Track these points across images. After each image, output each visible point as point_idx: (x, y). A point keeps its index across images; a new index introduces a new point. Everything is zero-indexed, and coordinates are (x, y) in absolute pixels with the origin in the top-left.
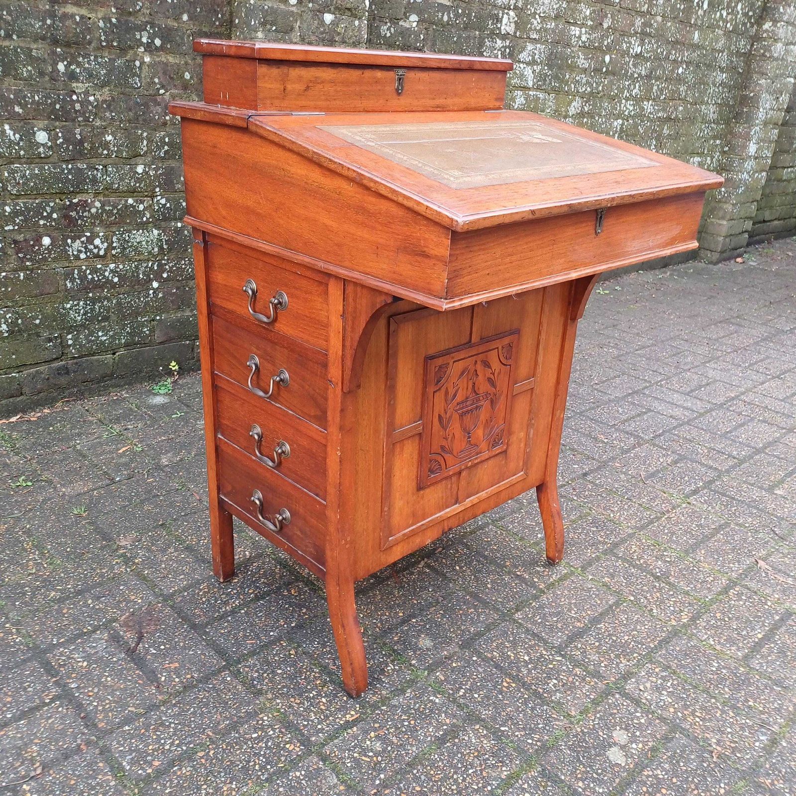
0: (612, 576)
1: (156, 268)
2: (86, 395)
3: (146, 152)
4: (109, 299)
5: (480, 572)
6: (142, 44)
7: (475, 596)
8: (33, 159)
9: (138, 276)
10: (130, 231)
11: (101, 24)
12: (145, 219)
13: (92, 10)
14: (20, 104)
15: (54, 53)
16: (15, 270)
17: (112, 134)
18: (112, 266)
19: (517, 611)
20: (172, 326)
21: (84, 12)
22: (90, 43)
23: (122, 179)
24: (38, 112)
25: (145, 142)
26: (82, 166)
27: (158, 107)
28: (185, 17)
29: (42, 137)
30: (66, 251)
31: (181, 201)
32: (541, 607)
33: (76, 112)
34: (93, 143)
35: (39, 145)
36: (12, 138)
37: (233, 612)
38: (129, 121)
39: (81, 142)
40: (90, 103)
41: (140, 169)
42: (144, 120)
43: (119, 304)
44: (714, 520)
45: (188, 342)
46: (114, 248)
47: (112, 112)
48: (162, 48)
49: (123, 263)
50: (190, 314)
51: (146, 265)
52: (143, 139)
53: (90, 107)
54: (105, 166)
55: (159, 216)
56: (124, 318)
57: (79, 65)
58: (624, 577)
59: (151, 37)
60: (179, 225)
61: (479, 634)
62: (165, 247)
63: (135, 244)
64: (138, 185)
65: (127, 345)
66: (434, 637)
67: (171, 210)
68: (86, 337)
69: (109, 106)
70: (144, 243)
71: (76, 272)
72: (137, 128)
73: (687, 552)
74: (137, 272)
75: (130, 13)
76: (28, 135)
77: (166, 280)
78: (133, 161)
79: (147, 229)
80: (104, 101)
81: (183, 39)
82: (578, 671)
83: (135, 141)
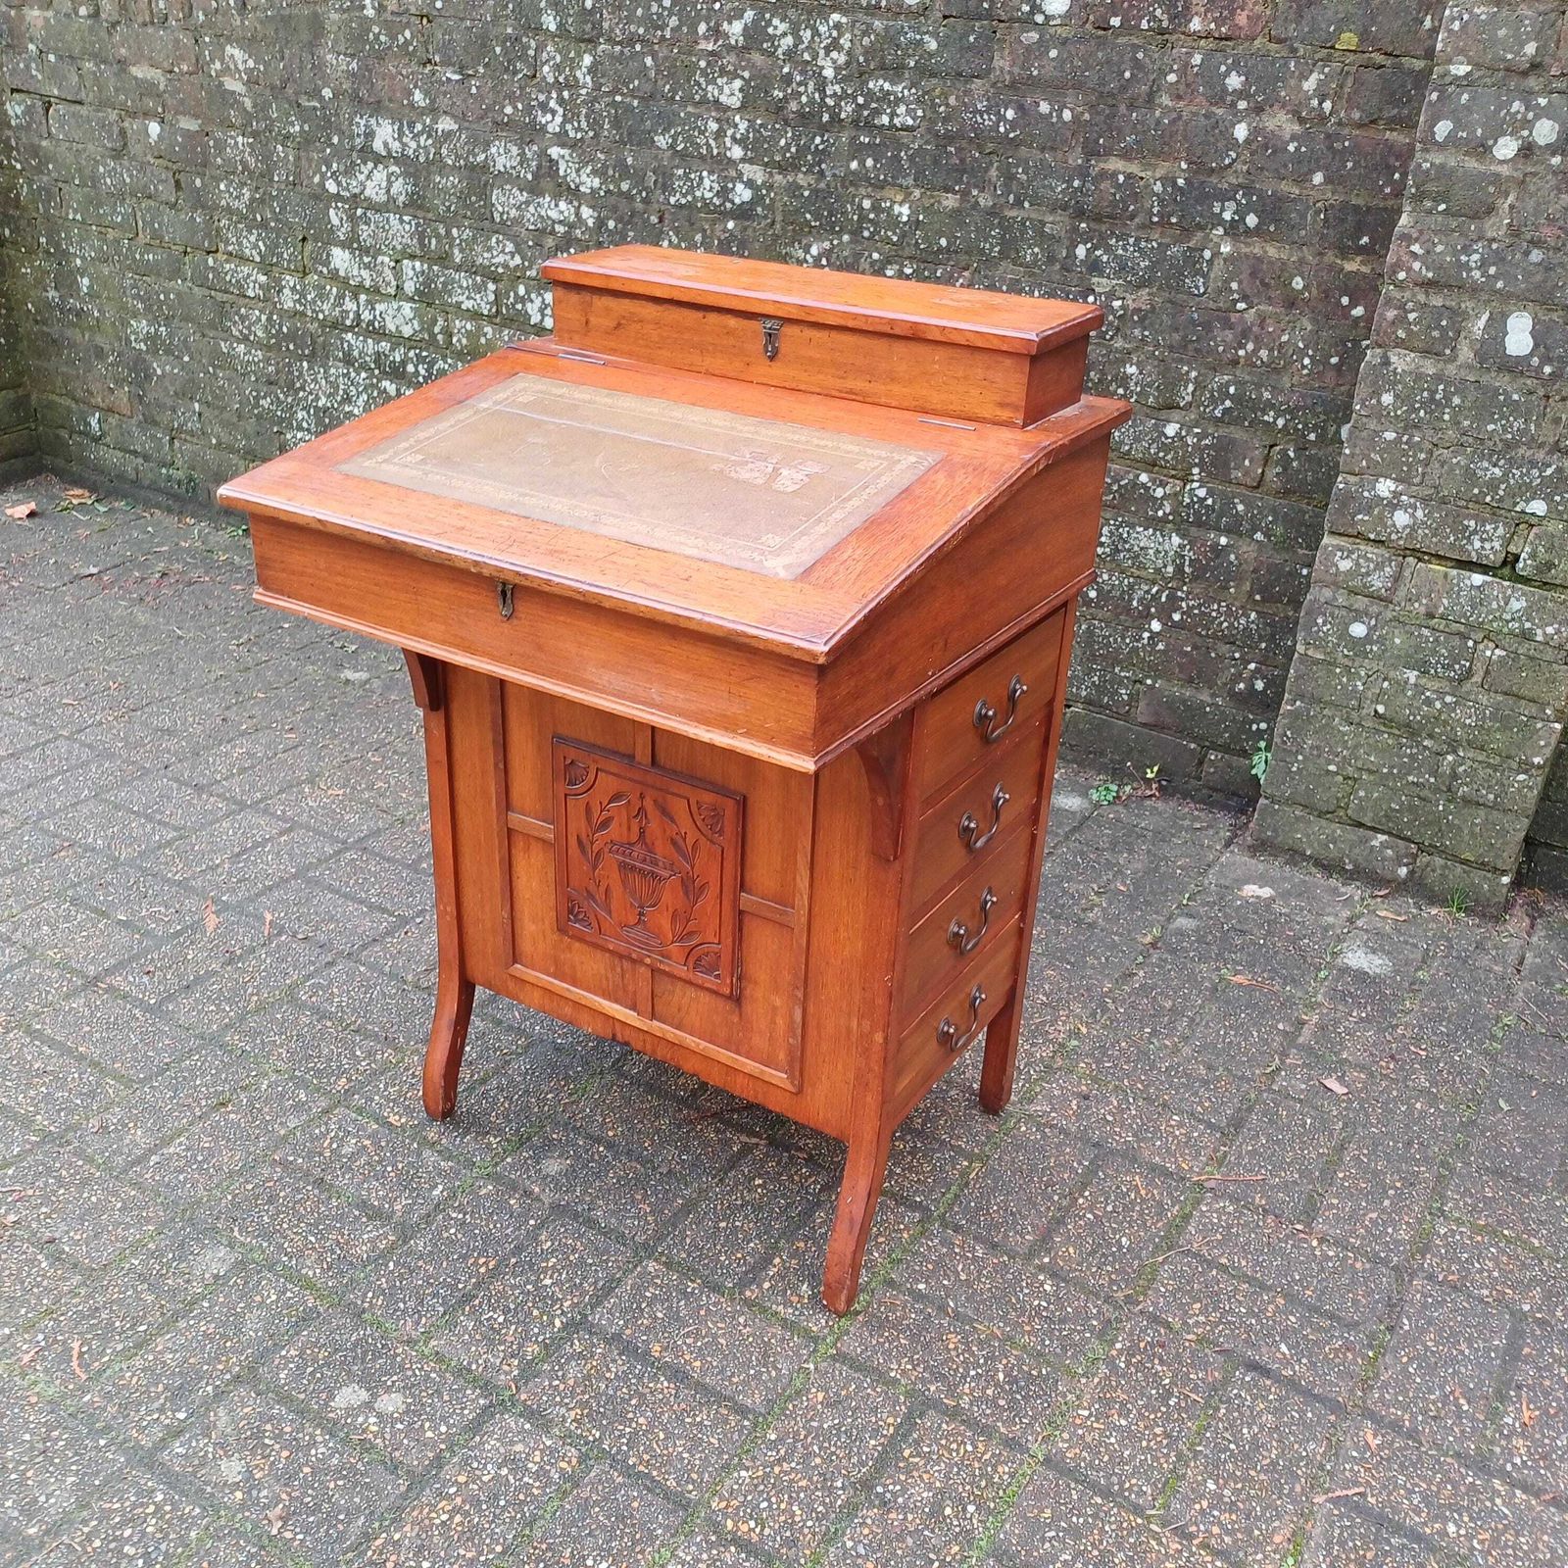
1: (1163, 599)
3: (1190, 404)
6: (1221, 222)
9: (1131, 600)
10: (1132, 526)
11: (1158, 187)
12: (1160, 513)
13: (1146, 166)
15: (1076, 229)
17: (1138, 364)
19: (666, 1264)
20: (1171, 705)
21: (1134, 168)
22: (1132, 217)
23: (1137, 440)
25: (1191, 388)
27: (1227, 332)
28: (1318, 178)
31: (1236, 500)
34: (1103, 373)
38: (1171, 348)
40: (1113, 310)
41: (1171, 430)
42: (1198, 351)
45: (1193, 746)
46: (1102, 544)
47: (1145, 329)
48: (1257, 231)
49: (1110, 572)
50: (1209, 700)
51: (1146, 588)
52: (1188, 381)
53: (1111, 318)
55: (1188, 515)
56: (1093, 658)
57: (1108, 249)
58: (840, 1425)
59: (1242, 213)
60: (1223, 541)
62: (1187, 569)
63: (1136, 548)
64: (1161, 454)
65: (1088, 702)
67: (1214, 510)
69: (1142, 320)
70: (1151, 552)
72: (1181, 361)
74: (1130, 595)
75: (1213, 170)
77: (1175, 625)
78: (1164, 414)
79: (1162, 532)
80: (1137, 311)
81: (1303, 216)
82: (533, 1349)
83: (1174, 382)
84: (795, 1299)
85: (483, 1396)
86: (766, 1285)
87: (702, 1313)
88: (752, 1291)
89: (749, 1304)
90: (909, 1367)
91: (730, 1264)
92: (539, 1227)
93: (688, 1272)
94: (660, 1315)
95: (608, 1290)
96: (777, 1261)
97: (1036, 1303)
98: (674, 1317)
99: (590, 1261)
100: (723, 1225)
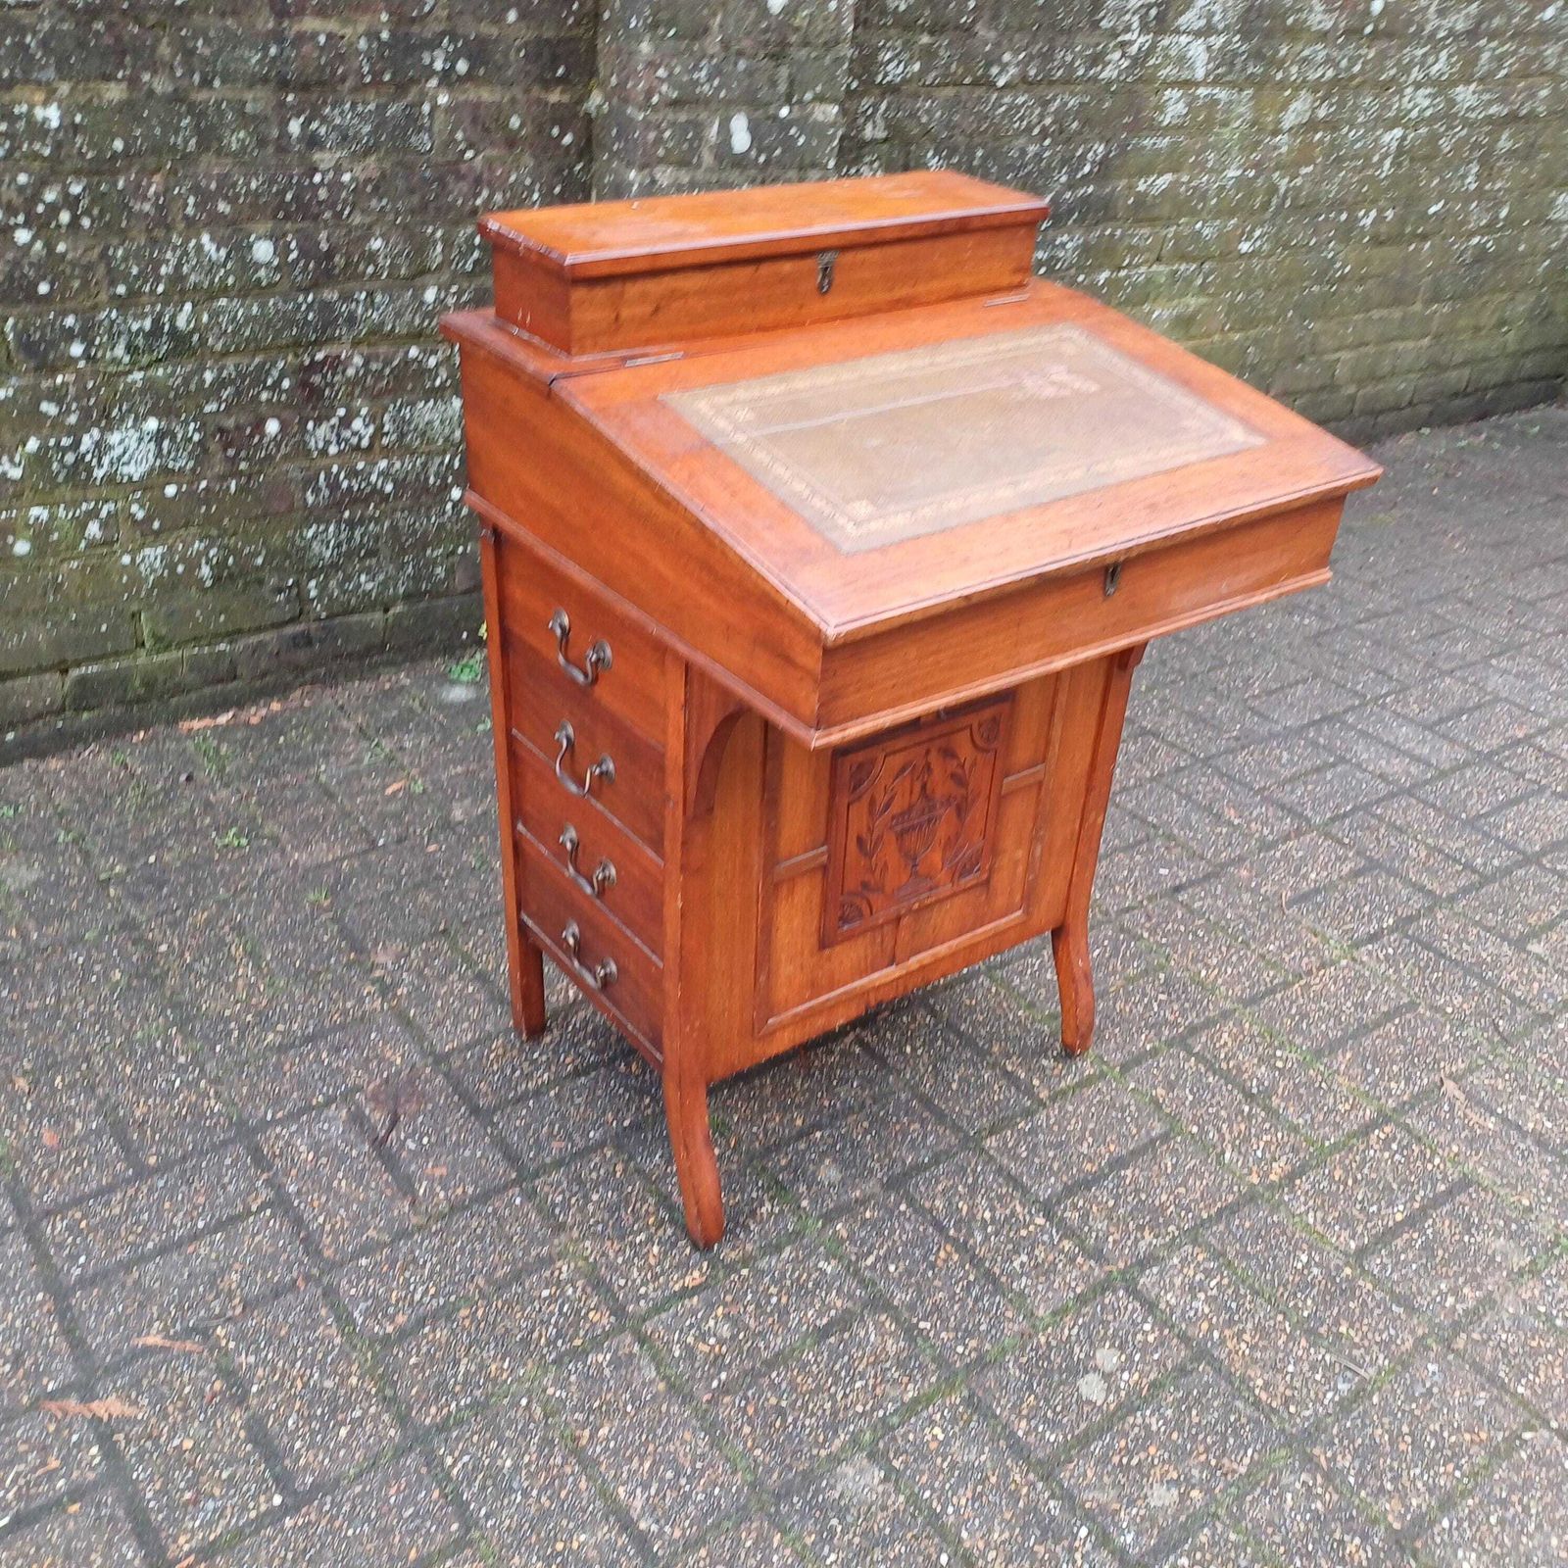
0: (1171, 1086)
1: (457, 465)
2: (341, 679)
3: (441, 265)
4: (378, 521)
5: (944, 1059)
6: (434, 73)
7: (926, 1102)
8: (250, 289)
9: (427, 479)
10: (413, 404)
11: (363, 44)
12: (438, 383)
13: (345, 22)
14: (226, 198)
15: (282, 104)
16: (223, 478)
17: (382, 237)
18: (383, 464)
19: (991, 1134)
21: (333, 25)
22: (343, 79)
23: (399, 315)
24: (254, 208)
25: (439, 248)
26: (331, 295)
27: (461, 184)
28: (512, 16)
29: (263, 251)
30: (306, 444)
32: (1033, 1131)
33: (320, 203)
34: (348, 256)
35: (258, 266)
36: (214, 257)
37: (538, 1093)
38: (413, 212)
39: (329, 255)
40: (342, 186)
41: (430, 295)
42: (438, 209)
43: (394, 528)
44: (1390, 995)
46: (386, 434)
47: (381, 199)
48: (470, 76)
49: (401, 458)
51: (439, 461)
52: (435, 242)
53: (344, 193)
54: (370, 295)
56: (403, 551)
57: (324, 120)
58: (1191, 1090)
59: (452, 59)
61: (919, 1168)
63: (421, 426)
64: (426, 323)
65: (408, 597)
66: (844, 1165)
68: (341, 585)
69: (376, 188)
70: (436, 424)
71: (322, 476)
72: (424, 223)
73: (1318, 1054)
74: (425, 474)
75: (413, 20)
76: (240, 250)
78: (418, 281)
79: (442, 400)
80: (368, 180)
81: (506, 55)
82: (1067, 1245)
83: (422, 246)
84: (1057, 1071)
85: (1115, 1292)
86: (1037, 1082)
87: (1056, 1128)
88: (1040, 1092)
89: (1054, 1098)
90: (1144, 1036)
91: (1006, 1095)
92: (912, 1206)
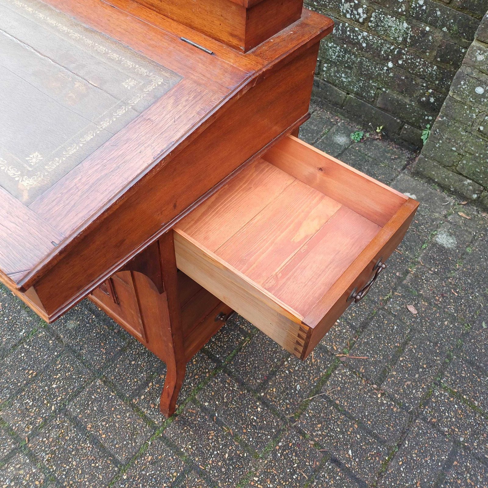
1: (396, 53)
2: (325, 107)
4: (356, 56)
9: (381, 51)
10: (386, 14)
12: (400, 10)
18: (365, 34)
20: (392, 101)
30: (339, 7)
31: (437, 9)
43: (361, 63)
45: (398, 121)
46: (371, 21)
49: (373, 36)
50: (408, 102)
51: (388, 46)
55: (413, 13)
56: (361, 75)
58: (154, 474)
60: (428, 29)
62: (408, 40)
63: (386, 26)
65: (357, 94)
67: (425, 13)
68: (335, 72)
70: (393, 29)
71: (341, 25)
74: (381, 48)
77: (400, 66)
79: (399, 19)
82: (40, 420)
84: (152, 406)
85: (14, 443)
86: (143, 397)
87: (113, 409)
88: (136, 400)
89: (133, 405)
90: (190, 447)
91: (131, 384)
92: (57, 356)
93: (112, 386)
94: (95, 408)
95: (76, 394)
96: (150, 384)
97: (252, 417)
98: (101, 410)
99: (74, 377)
100: (133, 363)
